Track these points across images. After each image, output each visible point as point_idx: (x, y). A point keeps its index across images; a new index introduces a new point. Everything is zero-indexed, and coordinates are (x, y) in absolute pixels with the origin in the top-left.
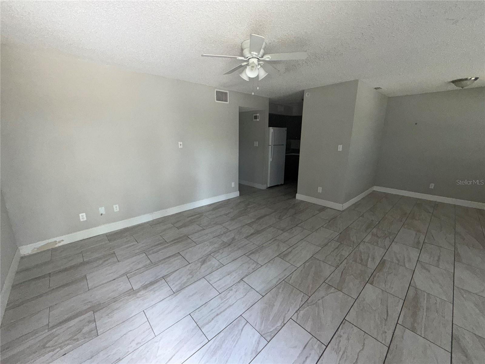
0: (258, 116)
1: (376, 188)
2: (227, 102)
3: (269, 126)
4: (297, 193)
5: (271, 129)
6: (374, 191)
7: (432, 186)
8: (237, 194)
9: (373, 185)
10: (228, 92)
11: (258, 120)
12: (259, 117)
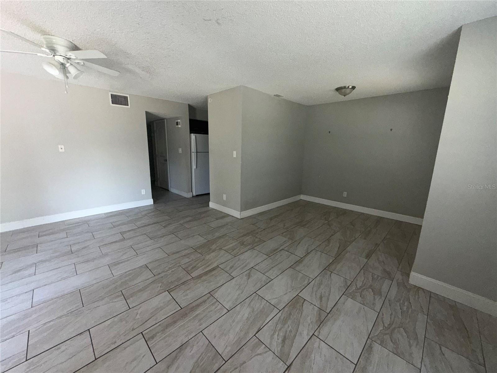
0: (179, 122)
1: (303, 197)
2: (128, 105)
3: (191, 133)
4: (210, 201)
5: (193, 136)
6: (301, 200)
7: (345, 194)
8: (150, 202)
9: (300, 193)
10: (128, 96)
11: (179, 126)
12: (181, 123)
